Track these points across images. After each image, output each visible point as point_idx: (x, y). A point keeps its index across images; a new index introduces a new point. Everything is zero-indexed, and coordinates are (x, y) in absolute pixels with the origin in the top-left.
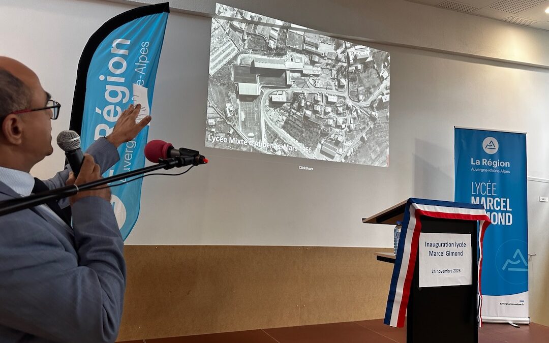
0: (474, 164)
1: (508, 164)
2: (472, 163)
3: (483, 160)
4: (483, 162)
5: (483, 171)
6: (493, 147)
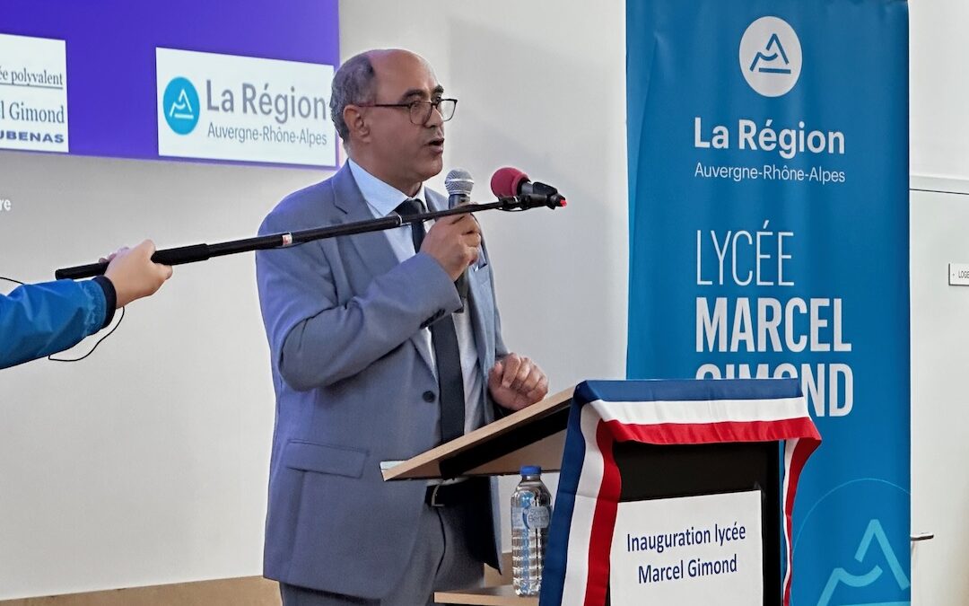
0: (707, 145)
1: (835, 141)
2: (699, 143)
3: (743, 123)
4: (742, 135)
5: (740, 174)
6: (779, 63)
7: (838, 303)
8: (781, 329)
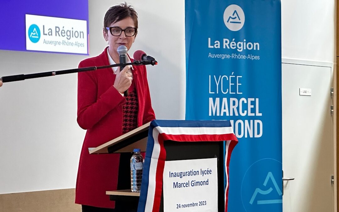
0: (212, 47)
1: (256, 46)
3: (225, 40)
4: (225, 44)
5: (224, 57)
7: (257, 100)
8: (238, 108)
